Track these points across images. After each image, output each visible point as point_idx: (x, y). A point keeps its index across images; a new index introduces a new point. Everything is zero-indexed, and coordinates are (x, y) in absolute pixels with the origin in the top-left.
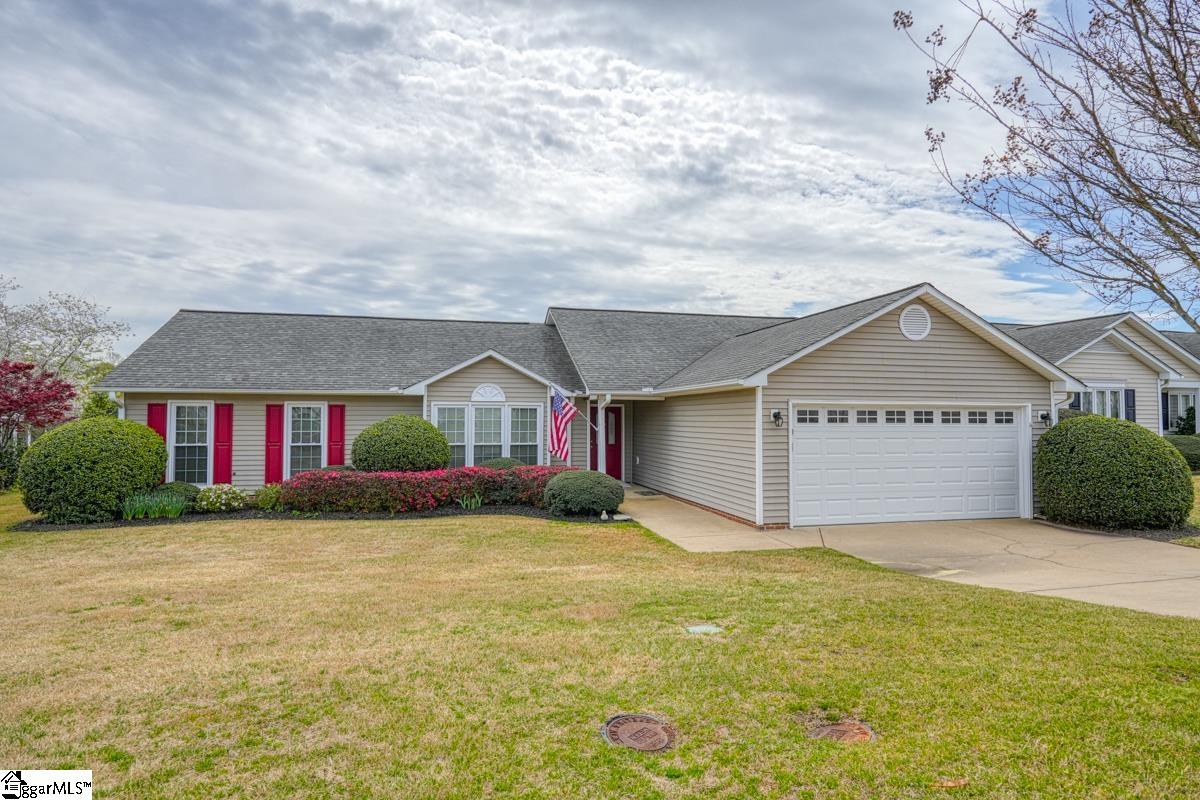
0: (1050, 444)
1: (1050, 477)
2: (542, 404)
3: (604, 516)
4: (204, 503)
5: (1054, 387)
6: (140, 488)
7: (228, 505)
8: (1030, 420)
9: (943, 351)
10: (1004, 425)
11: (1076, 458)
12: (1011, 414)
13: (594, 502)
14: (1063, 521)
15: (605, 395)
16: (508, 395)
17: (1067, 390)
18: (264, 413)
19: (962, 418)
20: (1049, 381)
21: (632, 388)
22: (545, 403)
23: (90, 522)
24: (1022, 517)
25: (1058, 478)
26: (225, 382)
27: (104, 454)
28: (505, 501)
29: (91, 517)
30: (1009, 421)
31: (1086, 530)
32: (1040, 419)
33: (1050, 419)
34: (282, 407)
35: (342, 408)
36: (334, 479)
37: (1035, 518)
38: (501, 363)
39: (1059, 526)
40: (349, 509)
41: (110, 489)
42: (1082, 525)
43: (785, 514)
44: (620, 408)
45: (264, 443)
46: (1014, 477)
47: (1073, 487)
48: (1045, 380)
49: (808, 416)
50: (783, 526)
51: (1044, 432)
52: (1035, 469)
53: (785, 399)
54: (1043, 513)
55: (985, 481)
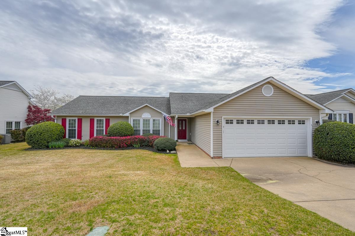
0: (319, 131)
1: (319, 143)
2: (161, 118)
3: (168, 151)
4: (70, 144)
5: (321, 112)
6: (54, 140)
7: (75, 145)
8: (311, 123)
9: (278, 100)
10: (302, 125)
11: (329, 137)
12: (304, 121)
13: (165, 147)
14: (324, 159)
15: (176, 116)
16: (152, 116)
17: (326, 113)
18: (90, 121)
19: (285, 122)
20: (319, 110)
21: (184, 114)
22: (162, 118)
23: (40, 148)
24: (309, 156)
25: (322, 144)
26: (80, 113)
27: (44, 131)
28: (146, 146)
29: (40, 147)
30: (304, 123)
31: (333, 163)
32: (315, 123)
33: (319, 123)
34: (94, 119)
35: (109, 119)
36: (100, 138)
37: (313, 157)
38: (150, 107)
39: (322, 161)
40: (104, 147)
41: (45, 140)
42: (332, 161)
43: (221, 153)
44: (186, 120)
45: (89, 128)
46: (305, 142)
47: (328, 147)
48: (318, 110)
49: (229, 122)
50: (220, 157)
51: (317, 127)
52: (313, 140)
53: (221, 116)
54: (316, 155)
55: (294, 144)
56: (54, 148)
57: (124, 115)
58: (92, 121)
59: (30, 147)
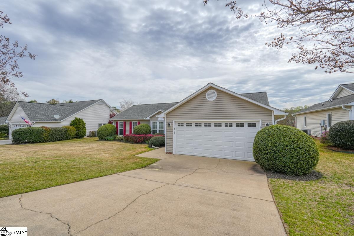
4: (116, 138)
5: (273, 113)
8: (261, 126)
10: (252, 128)
12: (255, 124)
18: (129, 123)
19: (233, 125)
32: (266, 125)
35: (140, 122)
43: (172, 150)
45: (129, 128)
48: (270, 111)
49: (181, 124)
50: (172, 153)
53: (172, 120)
55: (243, 147)
56: (108, 140)
57: (146, 119)
58: (131, 123)
59: (98, 139)
